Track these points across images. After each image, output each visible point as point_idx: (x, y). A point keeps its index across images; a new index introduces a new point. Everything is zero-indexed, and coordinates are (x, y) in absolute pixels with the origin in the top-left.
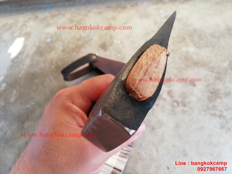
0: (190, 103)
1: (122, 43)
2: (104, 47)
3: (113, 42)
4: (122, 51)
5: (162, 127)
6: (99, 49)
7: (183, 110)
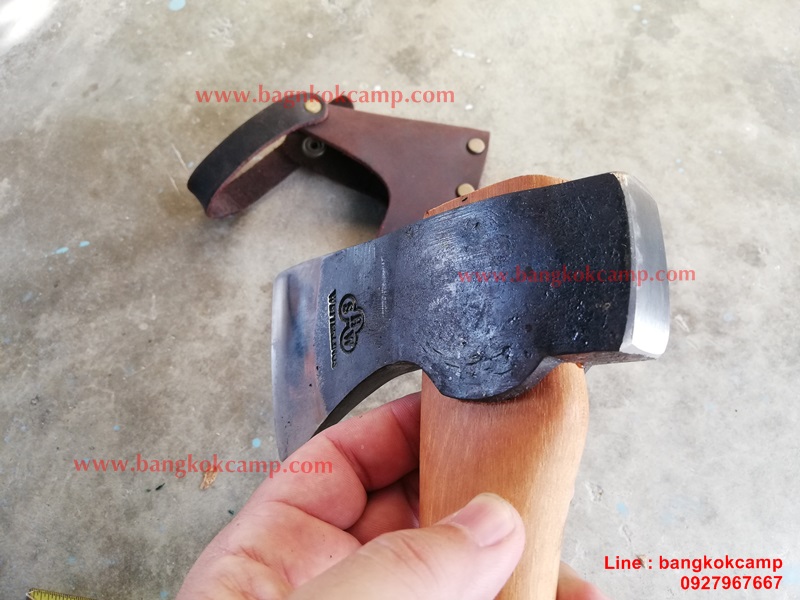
0: (737, 322)
1: (484, 62)
2: (408, 63)
3: (451, 52)
4: (483, 90)
5: (627, 402)
6: (388, 69)
7: (708, 348)
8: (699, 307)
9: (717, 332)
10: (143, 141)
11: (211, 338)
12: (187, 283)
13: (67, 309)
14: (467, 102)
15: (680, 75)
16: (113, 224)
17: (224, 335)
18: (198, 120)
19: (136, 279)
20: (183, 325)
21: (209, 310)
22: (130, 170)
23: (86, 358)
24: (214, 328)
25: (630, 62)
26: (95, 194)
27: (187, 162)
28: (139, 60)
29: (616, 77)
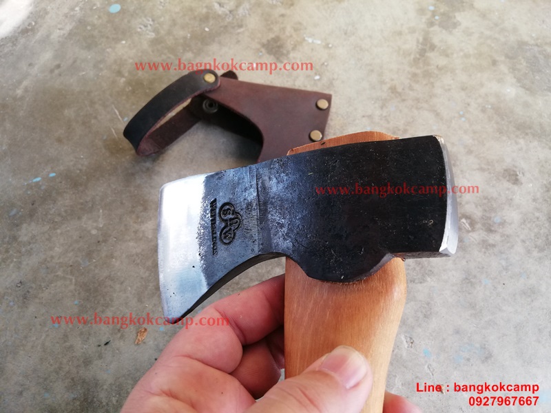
0: (503, 224)
1: (327, 46)
2: (275, 47)
3: (304, 40)
4: (326, 66)
5: (429, 279)
6: (261, 52)
7: (484, 241)
8: (477, 213)
9: (490, 230)
10: (92, 103)
11: (141, 239)
12: (124, 201)
13: (40, 220)
14: (316, 74)
15: (462, 54)
16: (72, 161)
17: (150, 237)
18: (130, 88)
19: (88, 199)
20: (122, 231)
21: (140, 220)
22: (84, 123)
23: (54, 254)
24: (143, 232)
25: (427, 46)
26: (59, 140)
27: (123, 118)
28: (89, 47)
29: (418, 56)
